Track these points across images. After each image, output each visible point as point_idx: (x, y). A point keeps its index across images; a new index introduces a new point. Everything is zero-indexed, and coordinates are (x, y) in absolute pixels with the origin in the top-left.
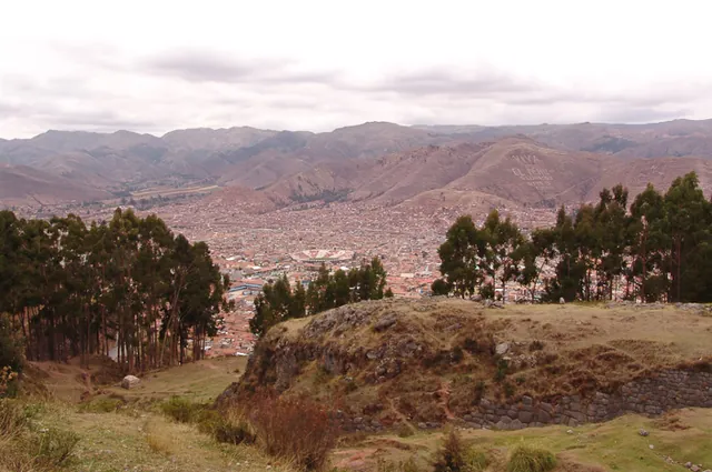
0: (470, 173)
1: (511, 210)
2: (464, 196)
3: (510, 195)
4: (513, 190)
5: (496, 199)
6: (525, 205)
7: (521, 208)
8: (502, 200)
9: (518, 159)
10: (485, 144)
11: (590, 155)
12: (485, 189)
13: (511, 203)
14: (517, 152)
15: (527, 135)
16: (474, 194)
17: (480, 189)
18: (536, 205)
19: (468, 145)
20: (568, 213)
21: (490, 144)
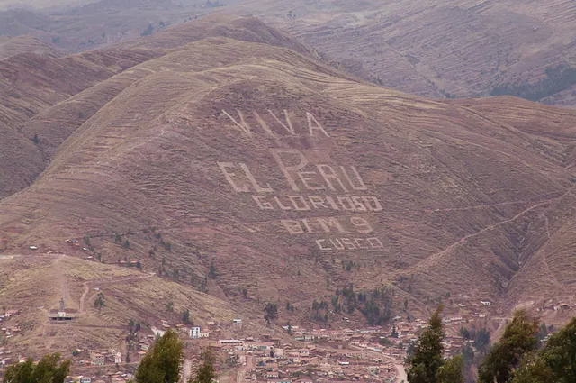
0: (45, 183)
1: (216, 332)
2: (20, 277)
3: (213, 274)
4: (222, 253)
5: (153, 287)
6: (271, 312)
7: (258, 325)
8: (181, 294)
9: (244, 126)
10: (107, 59)
11: (529, 111)
12: (108, 246)
13: (214, 305)
14: (242, 98)
15: (281, 24)
16: (63, 265)
17: (86, 246)
18: (318, 316)
19: (37, 63)
20: (449, 347)
21: (131, 58)
